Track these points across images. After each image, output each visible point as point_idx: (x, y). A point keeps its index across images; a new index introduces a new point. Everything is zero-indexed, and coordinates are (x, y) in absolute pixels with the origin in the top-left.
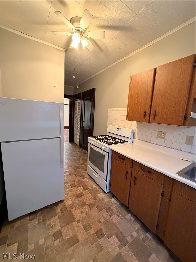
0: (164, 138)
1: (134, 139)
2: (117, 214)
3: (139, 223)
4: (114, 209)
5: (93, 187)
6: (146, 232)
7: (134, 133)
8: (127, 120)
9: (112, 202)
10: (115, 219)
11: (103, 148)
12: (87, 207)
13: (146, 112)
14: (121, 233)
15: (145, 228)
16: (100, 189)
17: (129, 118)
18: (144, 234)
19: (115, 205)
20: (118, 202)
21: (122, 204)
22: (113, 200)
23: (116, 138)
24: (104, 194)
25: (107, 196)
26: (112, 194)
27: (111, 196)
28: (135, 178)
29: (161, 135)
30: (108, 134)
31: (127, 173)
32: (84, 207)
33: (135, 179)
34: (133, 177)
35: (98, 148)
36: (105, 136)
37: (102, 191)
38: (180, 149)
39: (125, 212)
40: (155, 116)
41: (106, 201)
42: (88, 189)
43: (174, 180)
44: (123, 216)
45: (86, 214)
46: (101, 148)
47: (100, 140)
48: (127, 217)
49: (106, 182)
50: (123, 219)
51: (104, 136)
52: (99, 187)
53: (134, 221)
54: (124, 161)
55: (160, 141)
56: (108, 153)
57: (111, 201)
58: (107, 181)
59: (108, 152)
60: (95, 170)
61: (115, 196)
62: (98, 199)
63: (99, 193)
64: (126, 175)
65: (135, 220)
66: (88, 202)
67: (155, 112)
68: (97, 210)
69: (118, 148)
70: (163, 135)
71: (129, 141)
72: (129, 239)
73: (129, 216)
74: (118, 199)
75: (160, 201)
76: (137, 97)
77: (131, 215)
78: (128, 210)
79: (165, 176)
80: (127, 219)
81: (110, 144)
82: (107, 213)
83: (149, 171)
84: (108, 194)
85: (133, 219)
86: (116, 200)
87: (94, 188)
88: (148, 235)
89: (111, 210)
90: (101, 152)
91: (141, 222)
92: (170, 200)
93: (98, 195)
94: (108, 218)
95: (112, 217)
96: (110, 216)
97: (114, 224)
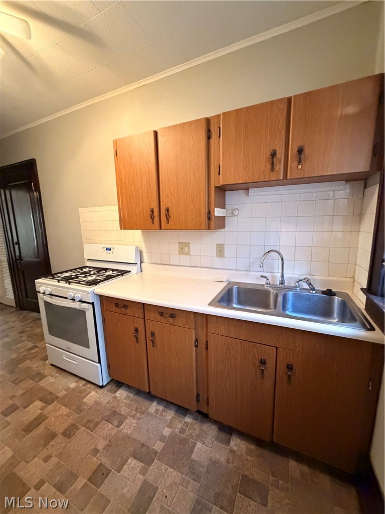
0: (188, 254)
1: (143, 264)
2: (131, 416)
3: (172, 407)
4: (123, 410)
5: (70, 388)
6: (184, 417)
7: (141, 252)
8: (121, 229)
9: (119, 398)
10: (128, 427)
11: (79, 296)
12: (60, 438)
13: (152, 211)
14: (143, 445)
15: (182, 410)
16: (89, 385)
17: (125, 224)
18: (180, 422)
19: (125, 401)
20: (131, 393)
21: (139, 392)
22: (122, 393)
23: (107, 269)
24: (100, 391)
25: (106, 392)
26: (117, 383)
27: (114, 388)
28: (153, 334)
29: (183, 248)
30: (88, 264)
31: (136, 330)
32: (53, 443)
33: (152, 337)
34: (149, 334)
35: (66, 298)
36: (81, 268)
37: (93, 386)
38: (211, 267)
39: (143, 403)
40: (168, 217)
41: (105, 402)
42: (58, 397)
43: (207, 316)
44: (143, 413)
45: (59, 456)
46: (74, 297)
47: (67, 280)
48: (150, 411)
49: (99, 365)
50: (143, 418)
51: (79, 268)
52: (84, 382)
53: (163, 411)
54: (128, 311)
55: (185, 259)
56: (93, 304)
57: (115, 397)
58: (100, 362)
59: (91, 302)
60: (69, 349)
61: (123, 383)
62: (86, 407)
63: (87, 395)
64: (135, 336)
65: (165, 406)
66: (60, 428)
67: (168, 210)
68: (87, 432)
69: (112, 289)
70: (186, 249)
71: (134, 269)
72: (158, 446)
73: (154, 406)
74: (129, 387)
75: (194, 357)
76: (133, 182)
77: (158, 403)
78: (150, 396)
79: (195, 313)
80: (151, 414)
81: (95, 283)
82: (110, 426)
83: (171, 314)
84: (109, 387)
85: (161, 408)
86: (126, 390)
87: (74, 389)
88: (188, 419)
89: (119, 414)
90: (76, 305)
91: (176, 405)
92: (207, 349)
93: (84, 400)
94: (114, 432)
95: (122, 426)
96: (118, 427)
97: (128, 437)
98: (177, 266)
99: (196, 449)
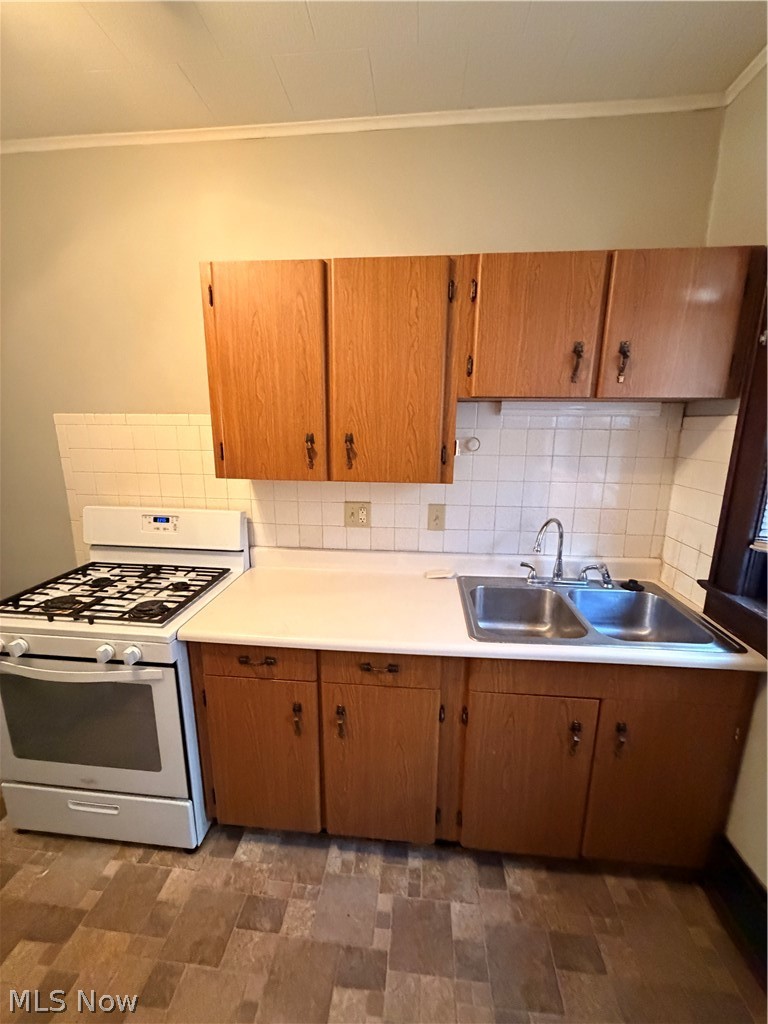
0: (367, 525)
2: (295, 896)
3: (372, 848)
4: (272, 889)
5: (106, 879)
6: (404, 860)
9: (249, 864)
10: (299, 919)
11: (131, 651)
12: (137, 1017)
13: (311, 439)
14: (349, 949)
15: (396, 848)
16: (156, 856)
18: (402, 872)
19: (265, 866)
20: (272, 842)
21: (289, 837)
22: (249, 851)
24: (191, 861)
25: (209, 858)
26: (225, 828)
27: (223, 842)
28: (341, 712)
29: (355, 515)
30: (96, 557)
31: (298, 709)
33: (340, 719)
34: (329, 713)
37: (169, 856)
38: (416, 549)
39: (310, 856)
40: (350, 455)
41: (219, 882)
42: (80, 914)
43: (469, 663)
44: (317, 880)
48: (331, 871)
49: (188, 804)
50: (323, 892)
52: (140, 852)
53: (359, 860)
54: (275, 670)
56: (174, 666)
57: (239, 865)
58: (190, 798)
59: (172, 662)
61: (240, 827)
62: (174, 912)
63: (164, 880)
64: (296, 722)
65: (358, 850)
67: (350, 440)
68: (204, 972)
70: (362, 515)
71: (236, 565)
72: (382, 939)
73: (335, 858)
74: (260, 832)
75: (437, 741)
77: (341, 848)
78: (322, 838)
80: (337, 877)
82: (257, 936)
83: (390, 665)
84: (211, 845)
85: (351, 856)
86: (257, 841)
87: (121, 876)
88: (415, 862)
89: (264, 902)
91: (378, 841)
92: (465, 722)
93: (163, 895)
94: (271, 949)
95: (284, 927)
96: (276, 929)
97: (308, 947)
98: (338, 549)
99: (454, 917)
